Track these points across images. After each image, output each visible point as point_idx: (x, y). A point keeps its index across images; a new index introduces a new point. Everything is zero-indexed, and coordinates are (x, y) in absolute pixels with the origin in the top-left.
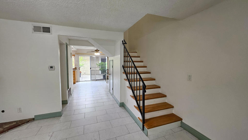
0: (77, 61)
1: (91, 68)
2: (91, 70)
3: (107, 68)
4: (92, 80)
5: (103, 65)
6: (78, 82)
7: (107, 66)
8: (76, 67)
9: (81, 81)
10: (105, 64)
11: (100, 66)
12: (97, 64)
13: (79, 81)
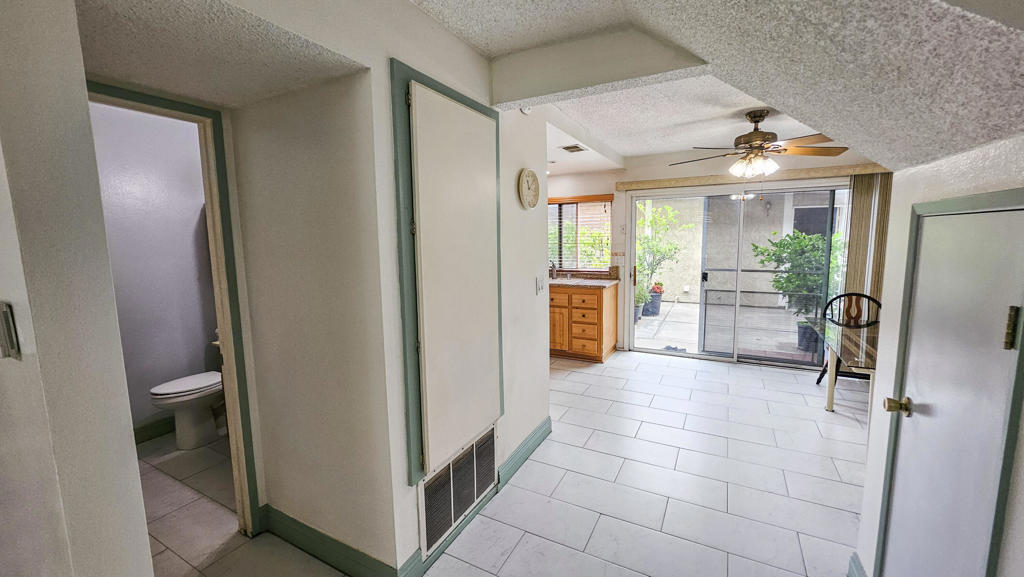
0: (625, 232)
1: (705, 277)
2: (708, 285)
3: (838, 282)
4: (711, 353)
5: (803, 252)
6: (622, 350)
7: (840, 259)
8: (617, 267)
9: (640, 351)
10: (820, 244)
11: (780, 261)
12: (762, 246)
13: (626, 348)
